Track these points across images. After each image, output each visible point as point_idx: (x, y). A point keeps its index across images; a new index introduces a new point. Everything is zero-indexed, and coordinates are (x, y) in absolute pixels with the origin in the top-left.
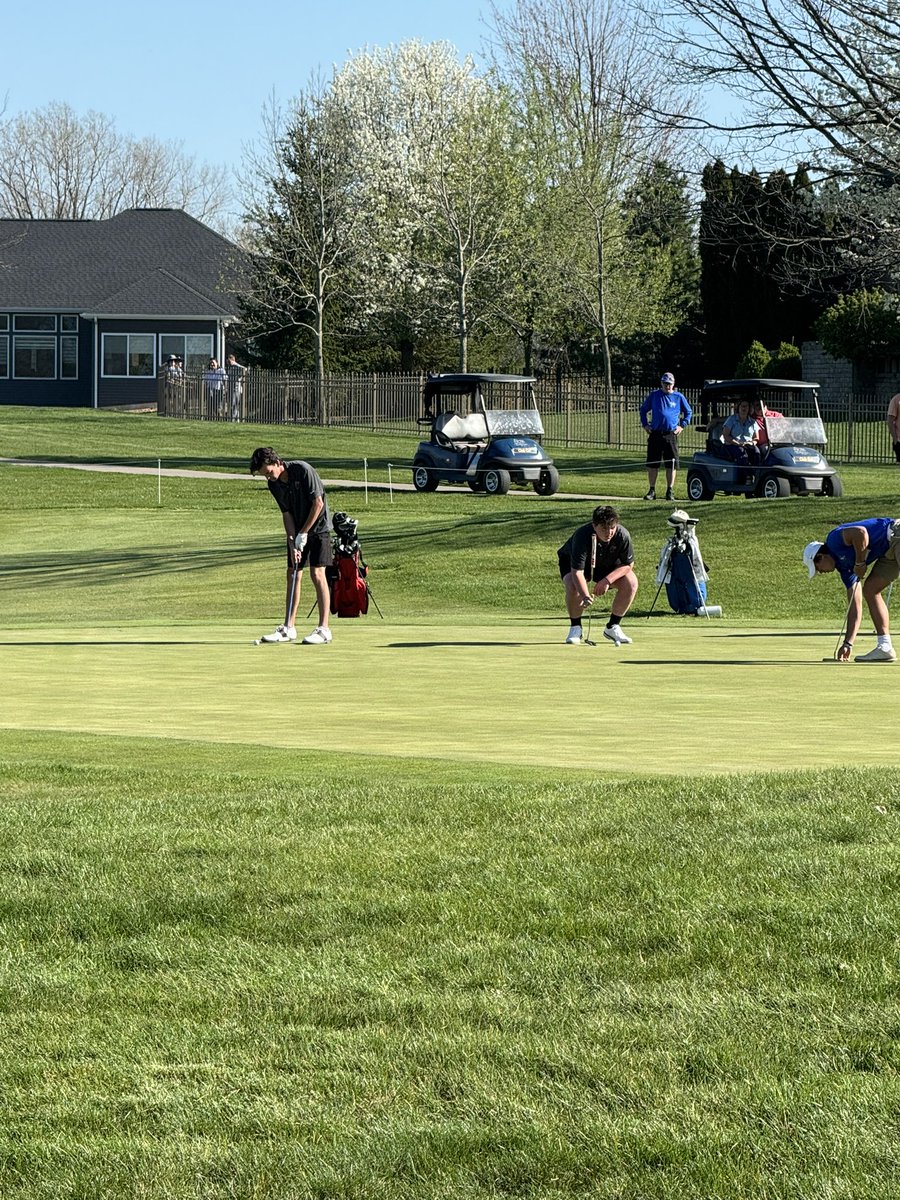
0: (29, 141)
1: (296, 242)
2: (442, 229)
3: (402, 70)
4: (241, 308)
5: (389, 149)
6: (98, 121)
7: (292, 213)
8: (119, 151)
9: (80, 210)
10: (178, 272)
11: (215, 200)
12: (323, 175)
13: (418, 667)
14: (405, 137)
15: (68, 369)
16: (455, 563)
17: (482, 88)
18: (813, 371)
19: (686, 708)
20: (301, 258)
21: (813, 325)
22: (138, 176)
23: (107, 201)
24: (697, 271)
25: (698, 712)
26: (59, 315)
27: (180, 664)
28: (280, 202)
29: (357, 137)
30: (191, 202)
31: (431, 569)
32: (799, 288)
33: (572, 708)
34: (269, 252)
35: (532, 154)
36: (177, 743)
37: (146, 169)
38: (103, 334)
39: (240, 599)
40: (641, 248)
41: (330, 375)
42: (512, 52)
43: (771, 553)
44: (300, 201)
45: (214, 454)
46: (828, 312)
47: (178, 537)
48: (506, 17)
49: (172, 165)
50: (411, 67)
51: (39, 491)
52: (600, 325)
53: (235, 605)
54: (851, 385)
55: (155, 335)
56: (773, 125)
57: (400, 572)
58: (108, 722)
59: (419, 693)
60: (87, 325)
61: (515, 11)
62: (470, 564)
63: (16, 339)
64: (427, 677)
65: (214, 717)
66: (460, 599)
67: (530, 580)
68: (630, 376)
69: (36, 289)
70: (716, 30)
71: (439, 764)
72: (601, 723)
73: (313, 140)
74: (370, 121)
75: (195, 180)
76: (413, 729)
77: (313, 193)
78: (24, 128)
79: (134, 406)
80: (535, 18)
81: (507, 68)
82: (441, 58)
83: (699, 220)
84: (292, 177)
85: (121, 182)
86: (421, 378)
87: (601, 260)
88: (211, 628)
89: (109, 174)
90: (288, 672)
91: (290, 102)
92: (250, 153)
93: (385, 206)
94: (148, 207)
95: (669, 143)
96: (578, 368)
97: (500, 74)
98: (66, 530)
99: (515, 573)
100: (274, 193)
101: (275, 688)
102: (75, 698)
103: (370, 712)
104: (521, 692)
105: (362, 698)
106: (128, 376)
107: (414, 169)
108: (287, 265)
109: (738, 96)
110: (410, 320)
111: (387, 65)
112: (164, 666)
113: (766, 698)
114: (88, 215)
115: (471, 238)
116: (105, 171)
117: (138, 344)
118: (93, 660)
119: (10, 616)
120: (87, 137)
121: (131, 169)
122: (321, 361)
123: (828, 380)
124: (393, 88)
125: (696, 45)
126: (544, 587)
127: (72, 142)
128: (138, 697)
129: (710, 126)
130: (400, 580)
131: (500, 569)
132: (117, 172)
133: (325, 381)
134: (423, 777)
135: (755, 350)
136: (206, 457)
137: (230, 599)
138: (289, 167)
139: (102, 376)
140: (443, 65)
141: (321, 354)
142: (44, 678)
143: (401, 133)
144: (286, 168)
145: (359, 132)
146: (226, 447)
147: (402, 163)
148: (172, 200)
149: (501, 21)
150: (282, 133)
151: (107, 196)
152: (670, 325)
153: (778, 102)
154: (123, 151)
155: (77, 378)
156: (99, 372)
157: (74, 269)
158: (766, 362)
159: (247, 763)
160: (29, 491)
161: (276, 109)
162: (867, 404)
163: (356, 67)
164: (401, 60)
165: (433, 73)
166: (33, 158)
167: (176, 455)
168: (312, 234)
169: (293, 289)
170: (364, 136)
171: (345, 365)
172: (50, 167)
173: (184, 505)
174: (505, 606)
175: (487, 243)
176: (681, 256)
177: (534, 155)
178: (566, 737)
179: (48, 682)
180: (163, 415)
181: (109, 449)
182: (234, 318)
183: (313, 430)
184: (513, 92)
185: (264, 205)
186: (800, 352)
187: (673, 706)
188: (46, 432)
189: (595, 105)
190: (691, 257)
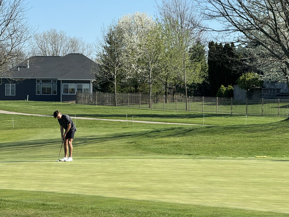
0: (46, 38)
1: (109, 61)
2: (145, 57)
3: (135, 19)
4: (96, 77)
5: (132, 38)
6: (62, 33)
7: (108, 54)
8: (67, 40)
9: (58, 54)
10: (81, 69)
11: (90, 52)
12: (116, 45)
13: (142, 171)
14: (136, 35)
15: (55, 92)
16: (150, 142)
17: (154, 24)
18: (236, 92)
19: (214, 184)
20: (111, 65)
21: (236, 81)
22: (72, 46)
23: (64, 52)
24: (207, 68)
25: (218, 185)
26: (52, 79)
27: (79, 170)
28: (105, 51)
29: (124, 35)
30: (84, 52)
31: (144, 143)
32: (236, 71)
33: (184, 184)
34: (102, 63)
35: (167, 39)
36: (77, 195)
37: (74, 45)
38: (63, 84)
39: (95, 151)
40: (194, 62)
41: (118, 94)
42: (162, 15)
43: (231, 139)
44: (110, 51)
45: (89, 113)
46: (240, 78)
47: (80, 135)
48: (160, 6)
49: (80, 44)
50: (137, 18)
51: (45, 123)
52: (184, 81)
53: (94, 153)
54: (246, 96)
55: (75, 84)
56: (230, 30)
57: (136, 144)
58: (59, 188)
59: (142, 179)
60: (59, 82)
61: (162, 5)
62: (154, 142)
63: (42, 85)
64: (144, 174)
65: (87, 187)
66: (152, 151)
67: (169, 146)
68: (191, 94)
69: (47, 73)
70: (215, 6)
71: (149, 203)
72: (192, 188)
73: (113, 36)
74: (127, 32)
75: (85, 47)
76: (142, 190)
77: (113, 49)
78: (45, 35)
79: (70, 101)
80: (167, 7)
81: (160, 19)
82: (145, 16)
83: (208, 55)
84: (108, 45)
85: (68, 48)
86: (140, 94)
87: (184, 65)
88: (87, 160)
89: (65, 46)
90: (107, 172)
91: (108, 27)
92: (98, 39)
93: (131, 52)
94: (74, 53)
95: (200, 37)
96: (178, 92)
97: (159, 20)
98: (52, 133)
99: (165, 145)
100: (104, 49)
101: (104, 177)
102: (50, 181)
103: (129, 185)
104: (169, 179)
105: (127, 180)
106: (69, 94)
107: (138, 43)
108: (107, 67)
109: (220, 23)
110: (137, 80)
111: (131, 18)
112: (75, 171)
113: (236, 181)
114: (60, 55)
115: (152, 60)
116: (64, 45)
117: (71, 86)
118: (56, 169)
119: (36, 156)
120: (60, 37)
121: (70, 45)
122: (116, 90)
123: (240, 95)
124: (133, 24)
125: (210, 10)
126: (173, 148)
127: (56, 38)
128: (67, 180)
129: (214, 30)
130: (136, 146)
131: (162, 143)
132: (67, 45)
133: (116, 95)
134: (145, 207)
135: (222, 87)
136: (87, 114)
137: (93, 151)
138: (108, 43)
139: (63, 94)
140: (145, 18)
141: (115, 89)
142: (42, 174)
143: (135, 34)
144: (107, 43)
145: (125, 34)
146: (92, 111)
147: (135, 42)
148: (80, 52)
149: (159, 7)
150: (106, 34)
151: (65, 51)
152: (201, 81)
153: (230, 24)
154: (68, 40)
155: (57, 95)
156: (62, 93)
157: (56, 68)
158: (225, 90)
159: (96, 202)
160: (43, 123)
161: (104, 28)
162: (251, 101)
163: (124, 19)
164: (135, 17)
165: (143, 20)
166: (47, 42)
167: (80, 114)
168: (113, 59)
169: (109, 72)
170: (126, 35)
171: (121, 91)
172: (51, 44)
173: (81, 126)
174: (163, 153)
175: (156, 61)
176: (203, 64)
177: (167, 40)
178: (183, 193)
179: (44, 176)
180: (77, 104)
181: (63, 112)
182: (95, 80)
183: (114, 107)
184: (162, 24)
185: (102, 52)
186: (233, 88)
187: (211, 183)
188: (48, 108)
189: (182, 28)
190: (206, 64)
